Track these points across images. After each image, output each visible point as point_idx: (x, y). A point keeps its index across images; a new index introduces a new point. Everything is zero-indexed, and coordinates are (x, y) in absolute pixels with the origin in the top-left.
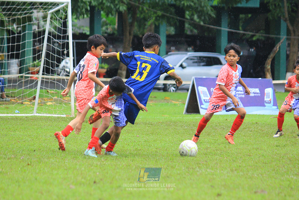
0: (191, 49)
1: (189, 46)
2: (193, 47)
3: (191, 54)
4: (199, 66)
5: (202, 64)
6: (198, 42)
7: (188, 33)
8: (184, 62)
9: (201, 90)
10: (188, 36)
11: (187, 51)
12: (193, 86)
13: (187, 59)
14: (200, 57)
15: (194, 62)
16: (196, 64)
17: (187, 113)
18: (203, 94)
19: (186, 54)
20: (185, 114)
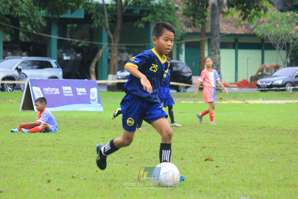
0: (25, 54)
1: (24, 51)
2: (26, 52)
3: (25, 58)
4: (32, 68)
5: (35, 67)
6: (31, 48)
7: (23, 40)
8: (19, 65)
9: (35, 90)
10: (22, 43)
11: (22, 55)
12: (28, 86)
13: (22, 62)
14: (33, 61)
15: (28, 66)
16: (30, 67)
17: (22, 110)
18: (37, 93)
19: (21, 58)
20: (21, 110)
